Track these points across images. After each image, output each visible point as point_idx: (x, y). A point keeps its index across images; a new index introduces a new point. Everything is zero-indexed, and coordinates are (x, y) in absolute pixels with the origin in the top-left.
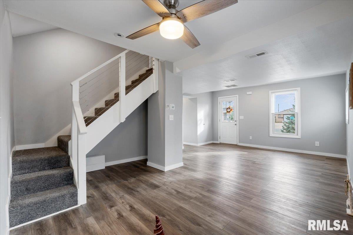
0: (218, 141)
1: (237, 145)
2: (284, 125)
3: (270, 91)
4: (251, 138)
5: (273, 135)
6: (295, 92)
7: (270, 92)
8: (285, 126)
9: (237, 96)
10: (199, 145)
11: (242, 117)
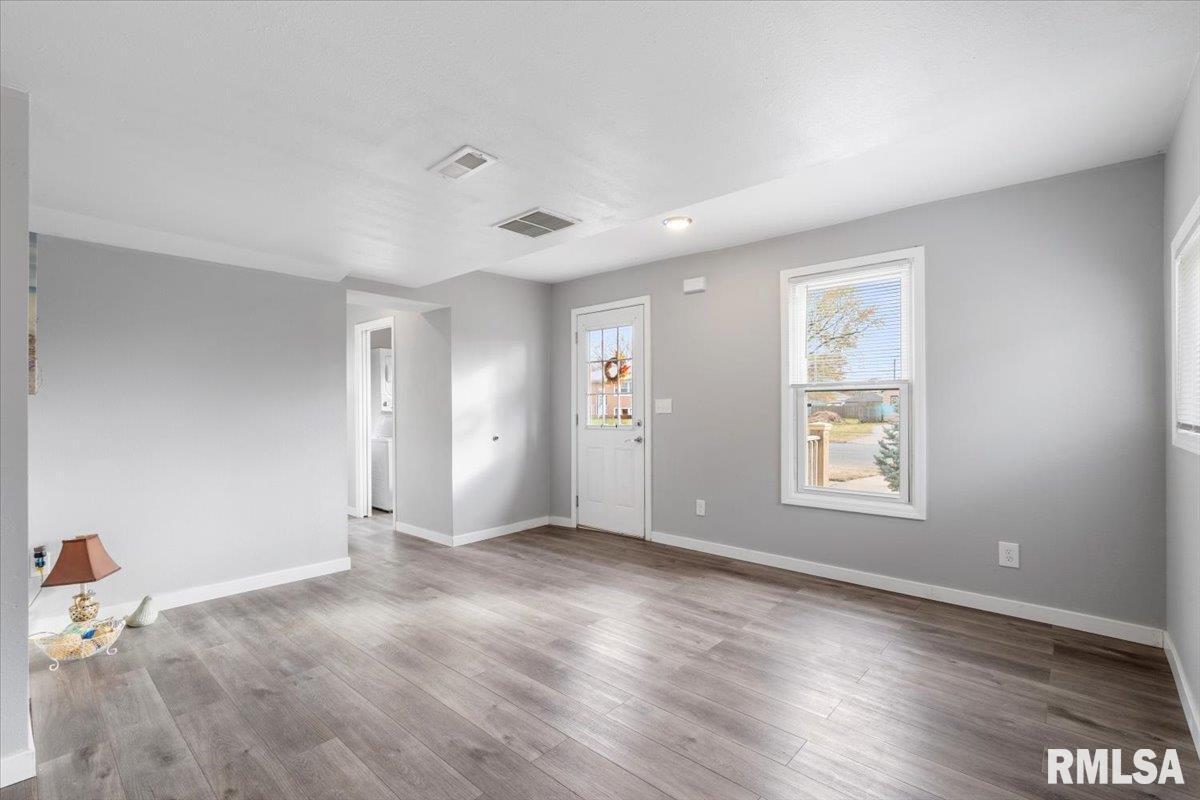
0: (569, 516)
1: (643, 540)
2: (886, 435)
3: (782, 272)
4: (701, 508)
5: (800, 496)
6: (900, 274)
7: (785, 274)
8: (891, 442)
9: (646, 299)
10: (459, 540)
11: (664, 406)
